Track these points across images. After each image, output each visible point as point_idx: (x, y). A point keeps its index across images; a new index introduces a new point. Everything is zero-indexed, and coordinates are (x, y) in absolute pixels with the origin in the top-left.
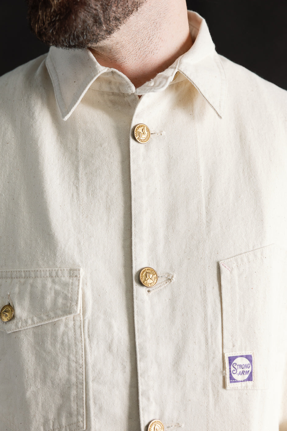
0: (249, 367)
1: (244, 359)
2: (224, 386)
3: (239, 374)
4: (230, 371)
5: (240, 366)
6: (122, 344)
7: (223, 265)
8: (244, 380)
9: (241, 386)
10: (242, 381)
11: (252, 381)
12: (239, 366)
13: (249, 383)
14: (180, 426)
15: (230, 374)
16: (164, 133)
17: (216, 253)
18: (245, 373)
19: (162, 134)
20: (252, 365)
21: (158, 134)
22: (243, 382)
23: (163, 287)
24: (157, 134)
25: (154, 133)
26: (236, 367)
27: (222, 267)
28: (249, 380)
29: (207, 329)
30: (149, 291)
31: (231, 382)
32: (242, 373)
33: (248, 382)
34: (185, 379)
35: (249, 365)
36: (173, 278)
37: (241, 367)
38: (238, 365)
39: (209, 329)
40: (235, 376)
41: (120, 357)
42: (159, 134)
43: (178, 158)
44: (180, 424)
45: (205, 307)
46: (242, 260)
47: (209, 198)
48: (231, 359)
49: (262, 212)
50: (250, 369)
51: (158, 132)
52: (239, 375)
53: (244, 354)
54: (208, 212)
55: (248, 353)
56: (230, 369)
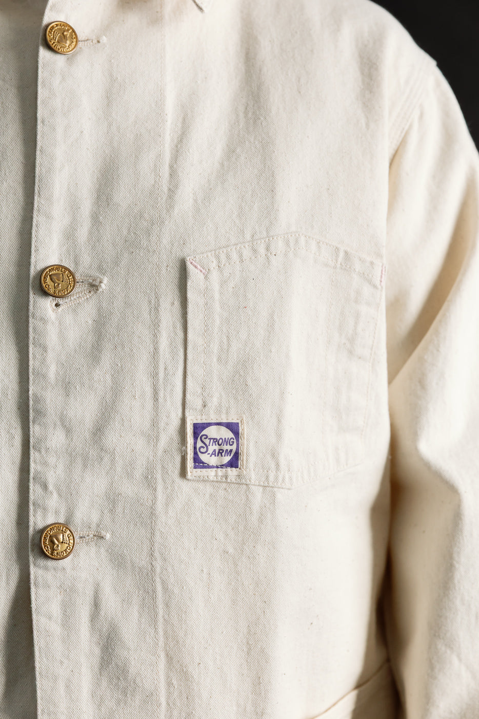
0: (231, 443)
1: (223, 429)
2: (183, 473)
3: (212, 454)
4: (195, 448)
5: (215, 440)
6: (10, 398)
7: (191, 263)
8: (222, 465)
9: (216, 476)
10: (217, 467)
11: (238, 467)
12: (212, 440)
13: (232, 472)
14: (102, 537)
15: (195, 453)
16: (104, 39)
17: (182, 242)
18: (223, 454)
19: (101, 41)
20: (238, 441)
21: (92, 42)
22: (219, 469)
23: (83, 299)
24: (90, 41)
25: (87, 40)
26: (207, 441)
27: (190, 267)
28: (232, 466)
29: (157, 374)
30: (57, 305)
31: (195, 467)
32: (219, 453)
33: (229, 469)
34: (114, 458)
35: (232, 440)
36: (103, 285)
37: (217, 443)
38: (210, 439)
39: (161, 375)
40: (204, 458)
41: (5, 421)
42: (95, 41)
43: (127, 81)
44: (103, 533)
45: (155, 336)
46: (228, 257)
47: (177, 151)
48: (198, 429)
49: (273, 176)
50: (234, 447)
51: (94, 37)
52: (213, 456)
53: (225, 421)
54: (173, 173)
55: (233, 419)
56: (195, 443)
